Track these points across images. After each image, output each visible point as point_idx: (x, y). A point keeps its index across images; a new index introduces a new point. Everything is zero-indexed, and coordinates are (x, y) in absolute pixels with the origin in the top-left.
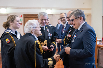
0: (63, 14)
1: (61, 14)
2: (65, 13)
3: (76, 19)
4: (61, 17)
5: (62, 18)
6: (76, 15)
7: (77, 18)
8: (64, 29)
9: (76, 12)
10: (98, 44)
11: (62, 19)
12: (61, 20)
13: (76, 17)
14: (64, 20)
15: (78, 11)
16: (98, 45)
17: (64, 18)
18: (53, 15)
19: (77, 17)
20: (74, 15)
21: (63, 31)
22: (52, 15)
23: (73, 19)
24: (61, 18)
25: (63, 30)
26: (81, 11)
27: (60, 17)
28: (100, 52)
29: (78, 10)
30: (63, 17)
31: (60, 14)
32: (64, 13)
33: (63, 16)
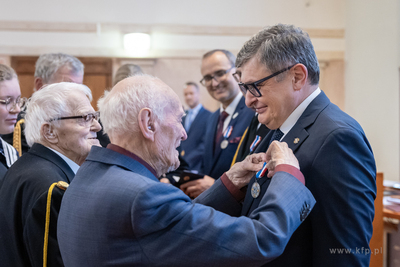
0: (219, 57)
1: (207, 55)
2: (226, 53)
3: (275, 78)
4: (207, 72)
5: (214, 79)
6: (269, 57)
7: (276, 74)
8: (227, 131)
9: (268, 43)
10: (388, 207)
11: (215, 83)
12: (211, 89)
13: (271, 66)
14: (225, 84)
15: (280, 32)
16: (385, 210)
17: (224, 78)
18: (155, 60)
19: (280, 67)
20: (258, 55)
21: (223, 139)
22: (151, 63)
23: (255, 79)
24: (208, 77)
25: (219, 137)
26: (294, 31)
27: (203, 70)
28: (397, 248)
29: (277, 30)
30: (220, 73)
31: (201, 55)
32: (223, 51)
33: (217, 64)
